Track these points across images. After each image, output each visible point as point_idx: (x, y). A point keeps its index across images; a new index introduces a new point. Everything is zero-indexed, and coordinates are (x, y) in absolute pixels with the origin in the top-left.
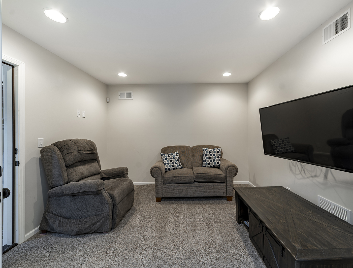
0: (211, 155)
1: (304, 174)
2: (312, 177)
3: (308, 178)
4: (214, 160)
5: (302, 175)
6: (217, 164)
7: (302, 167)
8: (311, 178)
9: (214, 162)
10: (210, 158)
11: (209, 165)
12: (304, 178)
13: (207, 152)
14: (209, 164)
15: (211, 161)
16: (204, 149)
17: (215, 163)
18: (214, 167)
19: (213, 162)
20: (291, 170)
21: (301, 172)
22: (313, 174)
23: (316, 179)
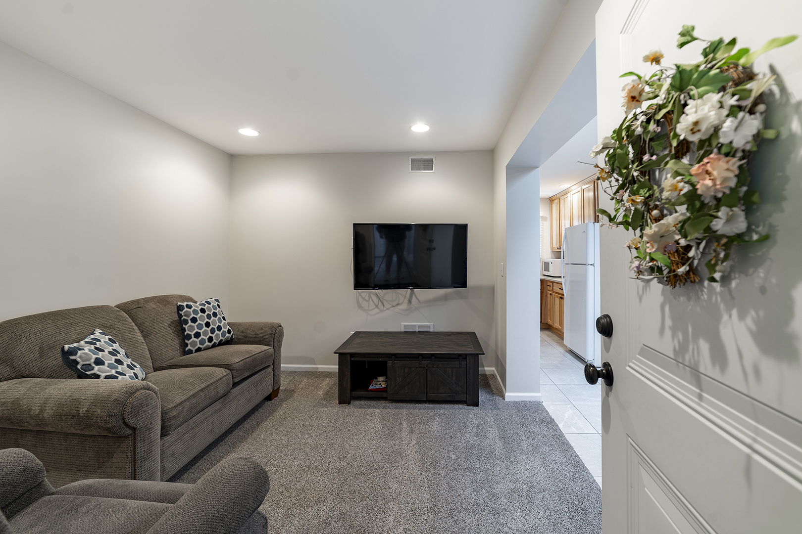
0: (209, 317)
1: (383, 306)
2: (393, 306)
3: (388, 309)
4: (219, 328)
5: (378, 308)
6: (227, 335)
7: (379, 299)
8: (392, 308)
9: (220, 333)
10: (208, 325)
11: (211, 342)
12: (382, 311)
13: (195, 312)
14: (210, 340)
15: (213, 331)
16: (185, 304)
17: (224, 334)
18: (221, 343)
19: (218, 332)
20: (360, 306)
21: (377, 306)
22: (395, 303)
23: (399, 307)
